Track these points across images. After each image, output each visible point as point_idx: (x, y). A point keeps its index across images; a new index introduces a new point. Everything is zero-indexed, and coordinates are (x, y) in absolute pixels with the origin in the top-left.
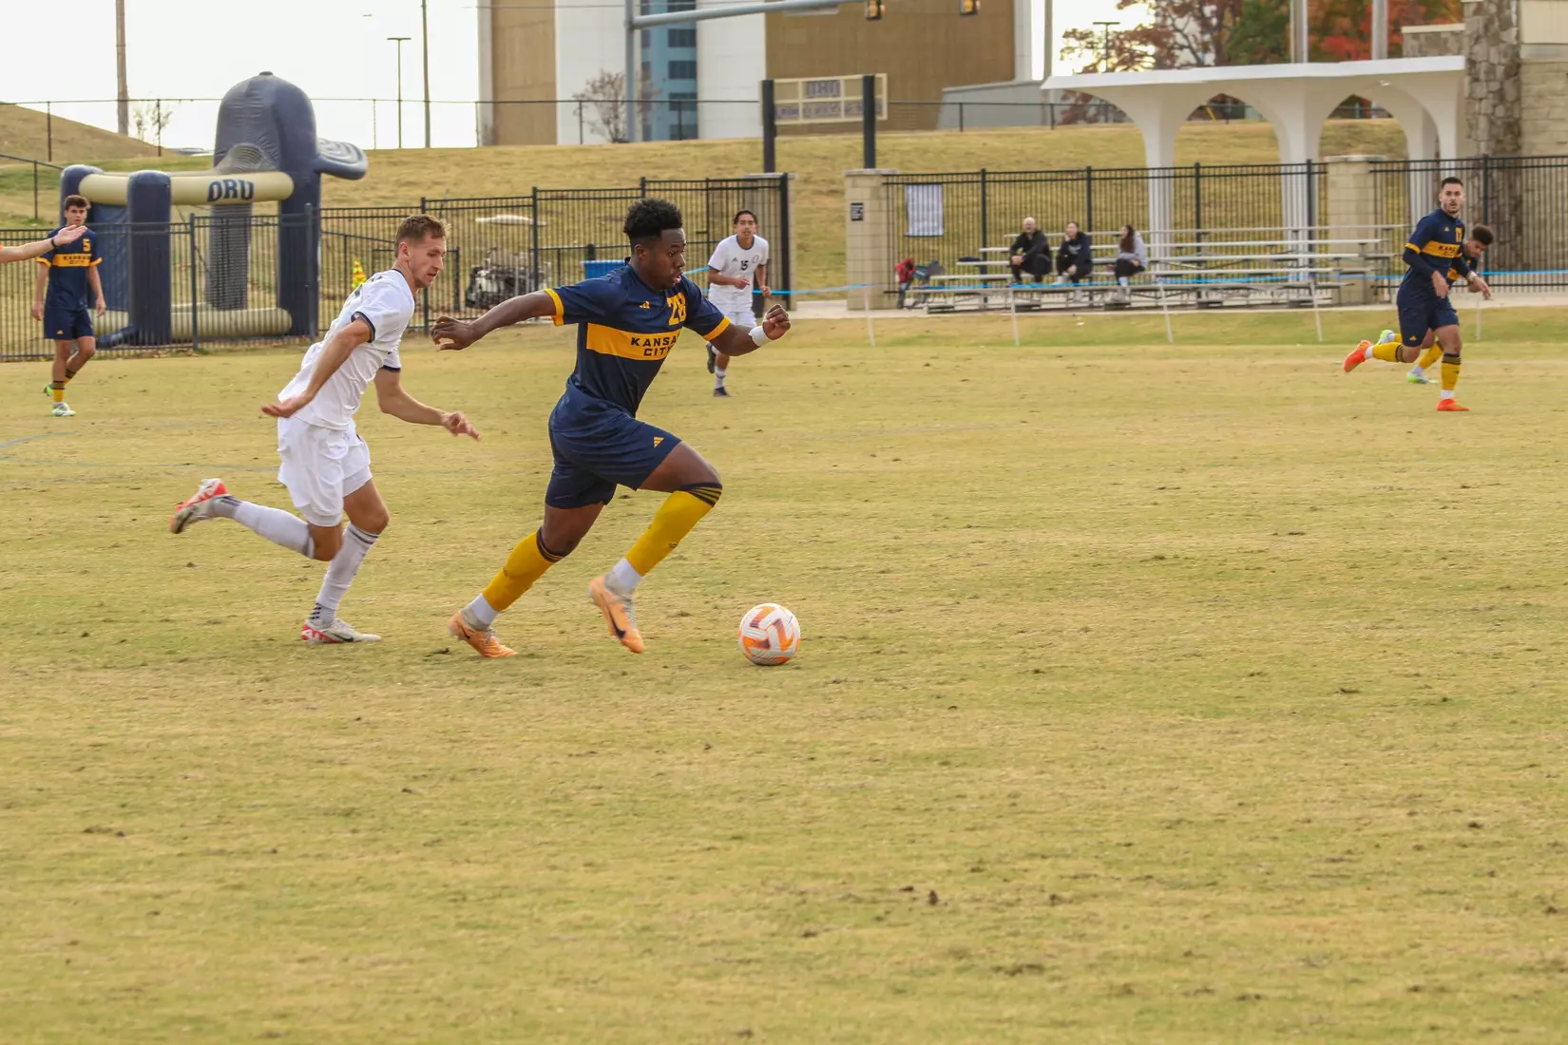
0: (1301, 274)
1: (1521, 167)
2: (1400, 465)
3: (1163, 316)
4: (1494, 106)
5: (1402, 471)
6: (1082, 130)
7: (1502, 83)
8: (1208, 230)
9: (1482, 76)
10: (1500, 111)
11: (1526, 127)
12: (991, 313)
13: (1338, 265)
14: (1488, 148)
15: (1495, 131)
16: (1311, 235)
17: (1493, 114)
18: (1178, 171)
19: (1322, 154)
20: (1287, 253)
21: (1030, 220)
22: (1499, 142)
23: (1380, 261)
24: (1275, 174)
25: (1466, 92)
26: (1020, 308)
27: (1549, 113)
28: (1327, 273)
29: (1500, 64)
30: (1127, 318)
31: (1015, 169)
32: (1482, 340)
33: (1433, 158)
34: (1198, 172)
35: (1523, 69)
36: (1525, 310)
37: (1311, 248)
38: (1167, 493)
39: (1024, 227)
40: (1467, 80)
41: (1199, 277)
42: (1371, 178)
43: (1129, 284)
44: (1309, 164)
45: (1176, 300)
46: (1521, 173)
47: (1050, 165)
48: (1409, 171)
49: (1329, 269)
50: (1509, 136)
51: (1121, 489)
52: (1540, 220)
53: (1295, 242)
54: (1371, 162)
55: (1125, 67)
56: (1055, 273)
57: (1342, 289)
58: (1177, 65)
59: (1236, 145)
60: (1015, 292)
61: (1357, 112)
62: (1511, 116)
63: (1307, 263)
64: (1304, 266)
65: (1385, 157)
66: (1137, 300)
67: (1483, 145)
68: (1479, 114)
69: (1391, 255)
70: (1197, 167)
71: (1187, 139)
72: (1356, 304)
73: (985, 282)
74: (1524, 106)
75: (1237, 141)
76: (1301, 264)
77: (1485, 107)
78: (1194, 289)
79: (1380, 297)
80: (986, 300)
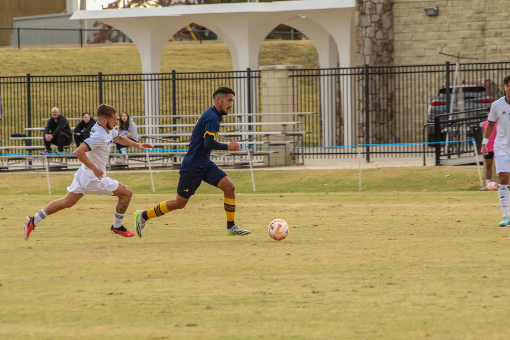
0: (244, 146)
1: (395, 73)
2: (275, 277)
3: (149, 174)
4: (376, 32)
5: (277, 281)
6: (107, 47)
7: (381, 16)
8: (180, 116)
9: (367, 12)
10: (379, 35)
11: (397, 46)
12: (32, 172)
13: (268, 140)
14: (371, 61)
15: (376, 48)
16: (250, 119)
17: (375, 37)
18: (164, 76)
19: (261, 64)
20: (234, 131)
21: (55, 109)
22: (378, 56)
23: (296, 137)
24: (229, 78)
25: (357, 22)
26: (52, 169)
27: (412, 36)
28: (261, 145)
29: (379, 3)
30: (125, 175)
31: (55, 74)
32: (363, 190)
33: (336, 67)
34: (174, 76)
35: (395, 6)
36: (393, 169)
37: (250, 128)
38: (113, 297)
39: (52, 114)
40: (357, 14)
41: (175, 147)
42: (290, 80)
43: (127, 152)
44: (249, 71)
45: (159, 163)
46: (395, 77)
47: (79, 71)
48: (320, 75)
49: (262, 142)
50: (386, 52)
51: (83, 294)
52: (407, 108)
53: (239, 124)
54: (290, 70)
55: (137, 4)
56: (75, 145)
57: (271, 156)
58: (172, 3)
59: (205, 58)
60: (48, 158)
61: (292, 36)
62: (386, 39)
63: (247, 138)
64: (245, 140)
65: (300, 66)
66: (132, 163)
67: (367, 58)
68: (365, 37)
69: (304, 132)
70: (174, 73)
71: (173, 54)
72: (280, 166)
73: (30, 151)
74: (395, 31)
75: (206, 55)
76: (243, 139)
77: (369, 32)
78: (171, 156)
79: (297, 161)
80: (30, 163)
